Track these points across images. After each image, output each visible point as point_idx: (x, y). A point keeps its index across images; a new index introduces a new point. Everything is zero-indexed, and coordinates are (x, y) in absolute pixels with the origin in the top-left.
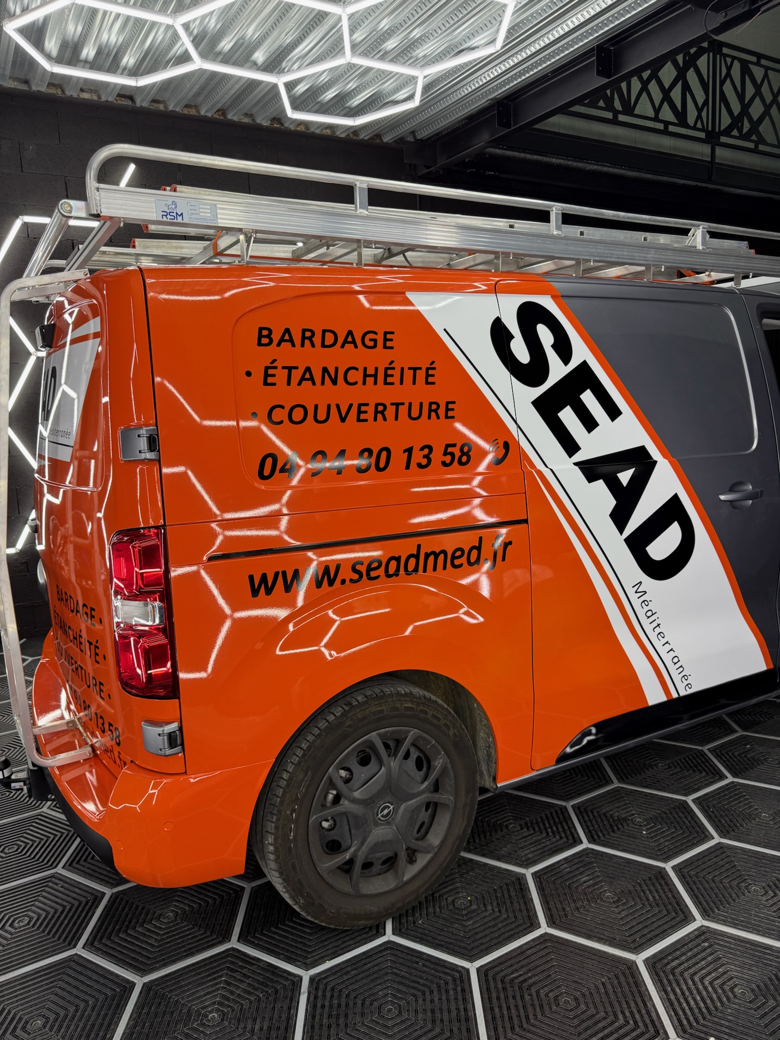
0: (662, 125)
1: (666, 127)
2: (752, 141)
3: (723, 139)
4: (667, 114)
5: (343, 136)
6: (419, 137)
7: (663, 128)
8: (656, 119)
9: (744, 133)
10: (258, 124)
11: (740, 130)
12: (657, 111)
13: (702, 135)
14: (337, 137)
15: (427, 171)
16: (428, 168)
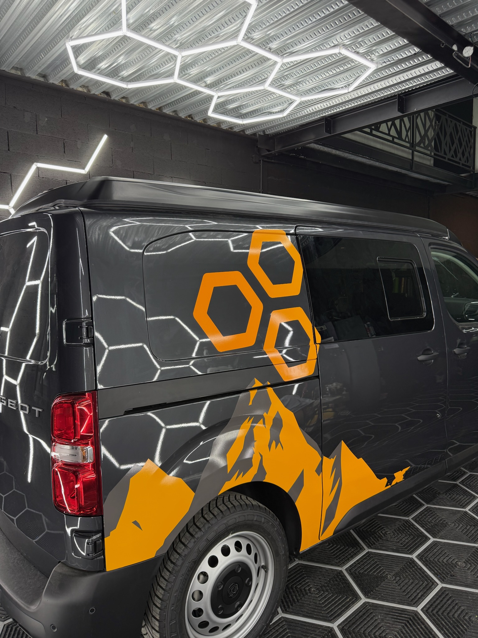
0: (391, 138)
1: (393, 139)
2: (428, 150)
3: (417, 148)
4: (393, 132)
5: (225, 128)
6: (267, 133)
7: (391, 140)
8: (389, 135)
9: (426, 145)
10: (179, 117)
11: (424, 144)
12: (389, 130)
13: (408, 145)
14: (222, 128)
15: (268, 153)
16: (269, 151)
